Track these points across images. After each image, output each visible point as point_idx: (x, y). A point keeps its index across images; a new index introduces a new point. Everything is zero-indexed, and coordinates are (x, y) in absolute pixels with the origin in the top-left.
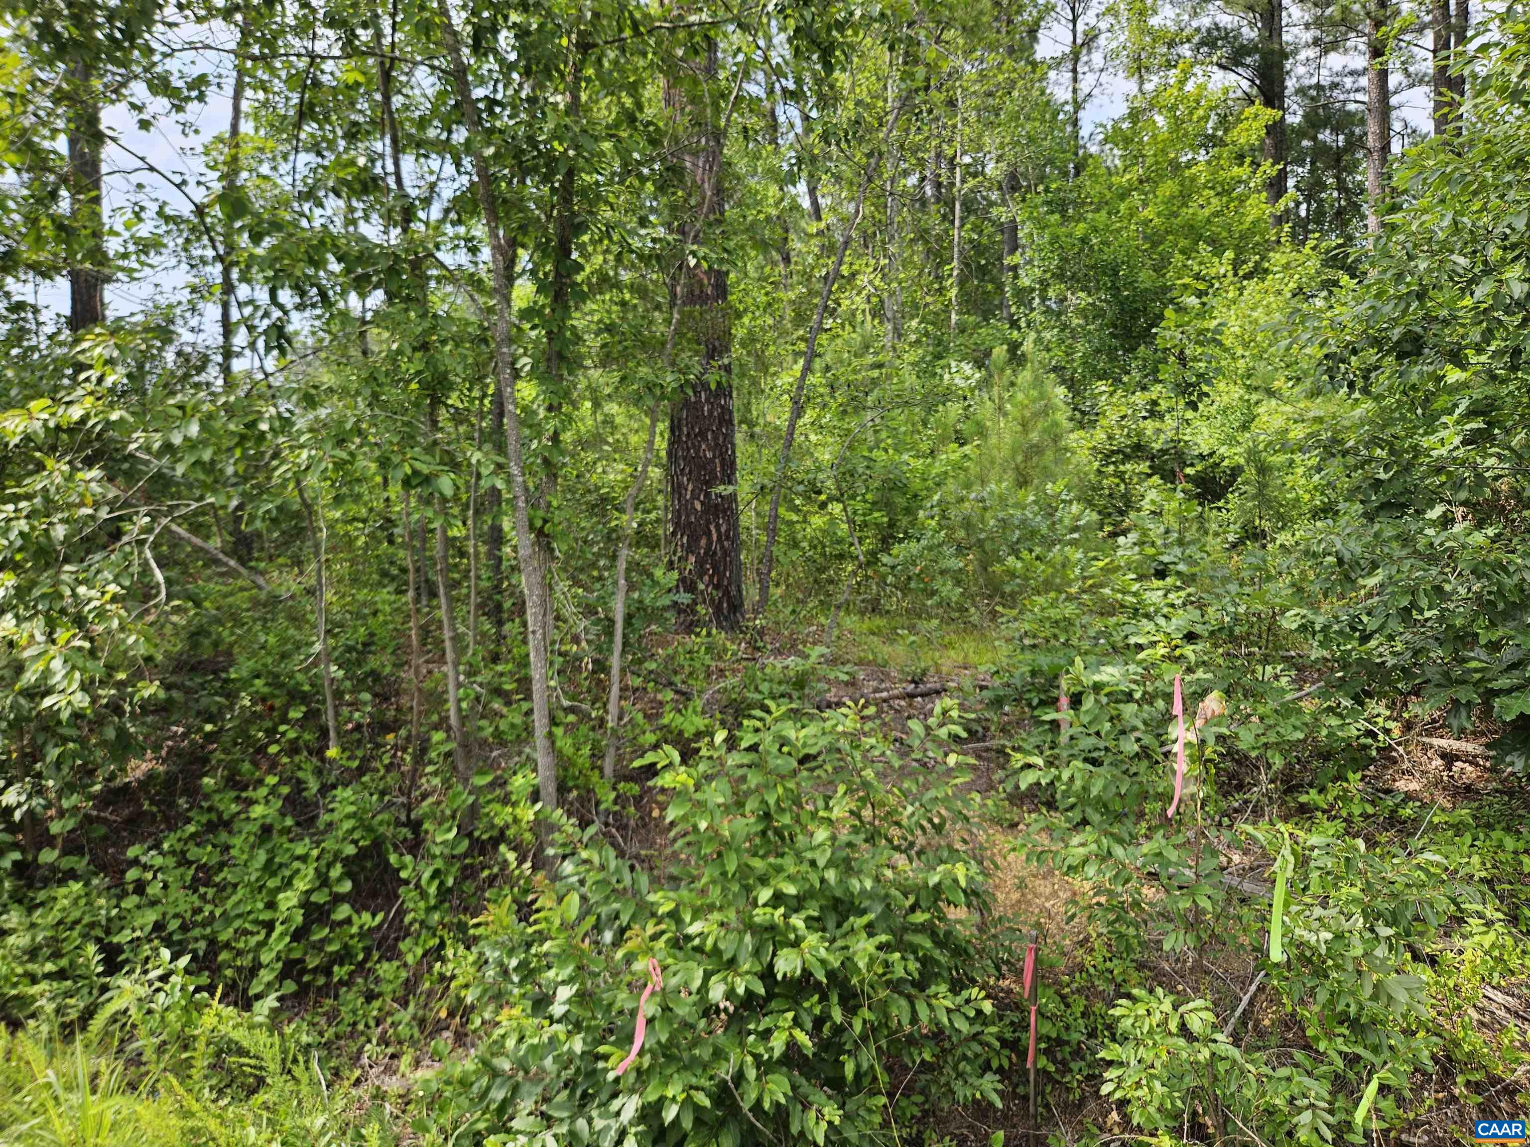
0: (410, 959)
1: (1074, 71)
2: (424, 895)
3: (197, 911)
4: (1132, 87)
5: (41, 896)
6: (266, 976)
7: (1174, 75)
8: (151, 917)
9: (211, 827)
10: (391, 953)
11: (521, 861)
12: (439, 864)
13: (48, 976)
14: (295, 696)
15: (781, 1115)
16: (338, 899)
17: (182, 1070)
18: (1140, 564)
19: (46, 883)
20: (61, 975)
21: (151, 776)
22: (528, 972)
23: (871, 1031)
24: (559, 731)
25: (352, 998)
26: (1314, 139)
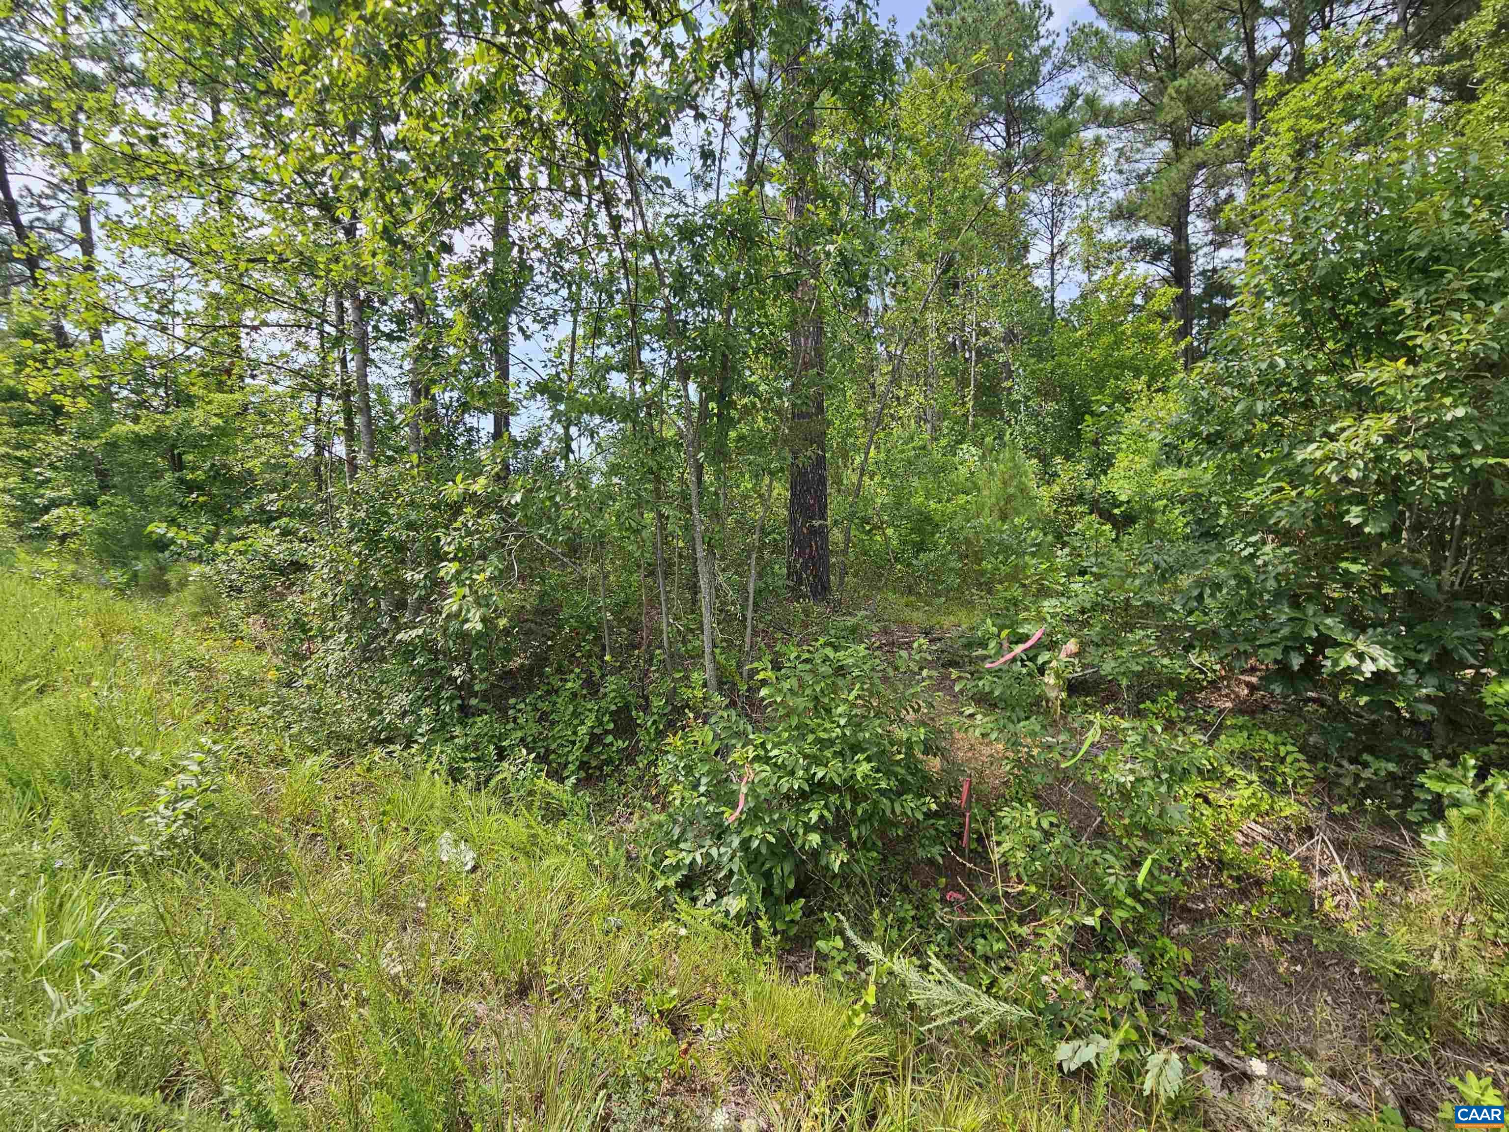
0: (641, 765)
1: (1052, 268)
2: (649, 733)
3: (541, 734)
4: (1085, 277)
5: (470, 721)
6: (571, 767)
7: (1111, 270)
8: (520, 734)
9: (549, 693)
10: (632, 762)
11: (696, 718)
12: (656, 717)
13: (472, 759)
14: (590, 628)
15: (815, 854)
16: (607, 732)
17: (529, 807)
18: (1069, 567)
19: (473, 715)
20: (477, 759)
21: (522, 665)
22: (689, 769)
23: (868, 818)
24: (717, 651)
25: (613, 783)
26: (1210, 303)
